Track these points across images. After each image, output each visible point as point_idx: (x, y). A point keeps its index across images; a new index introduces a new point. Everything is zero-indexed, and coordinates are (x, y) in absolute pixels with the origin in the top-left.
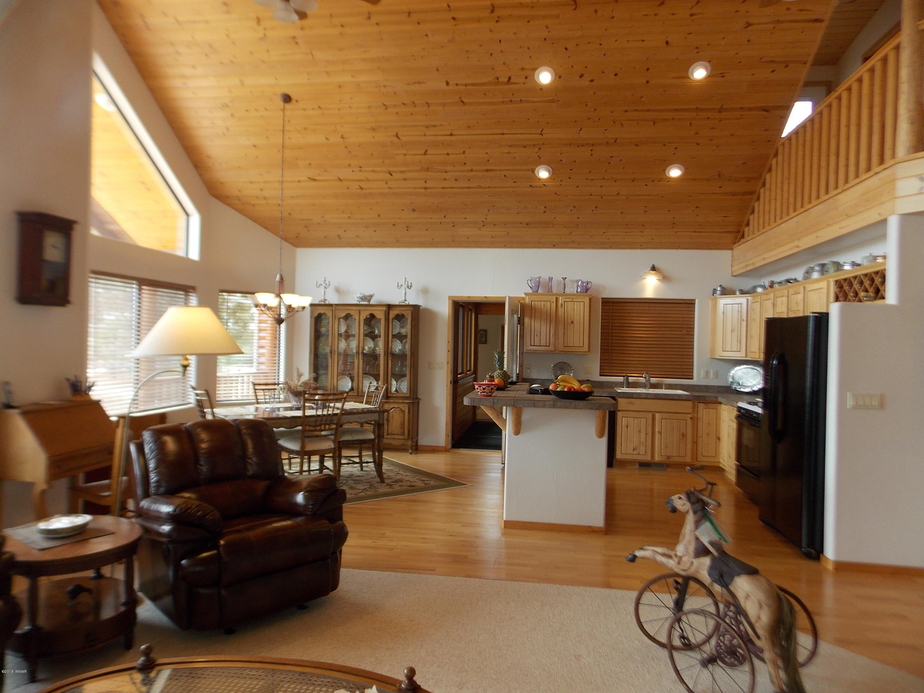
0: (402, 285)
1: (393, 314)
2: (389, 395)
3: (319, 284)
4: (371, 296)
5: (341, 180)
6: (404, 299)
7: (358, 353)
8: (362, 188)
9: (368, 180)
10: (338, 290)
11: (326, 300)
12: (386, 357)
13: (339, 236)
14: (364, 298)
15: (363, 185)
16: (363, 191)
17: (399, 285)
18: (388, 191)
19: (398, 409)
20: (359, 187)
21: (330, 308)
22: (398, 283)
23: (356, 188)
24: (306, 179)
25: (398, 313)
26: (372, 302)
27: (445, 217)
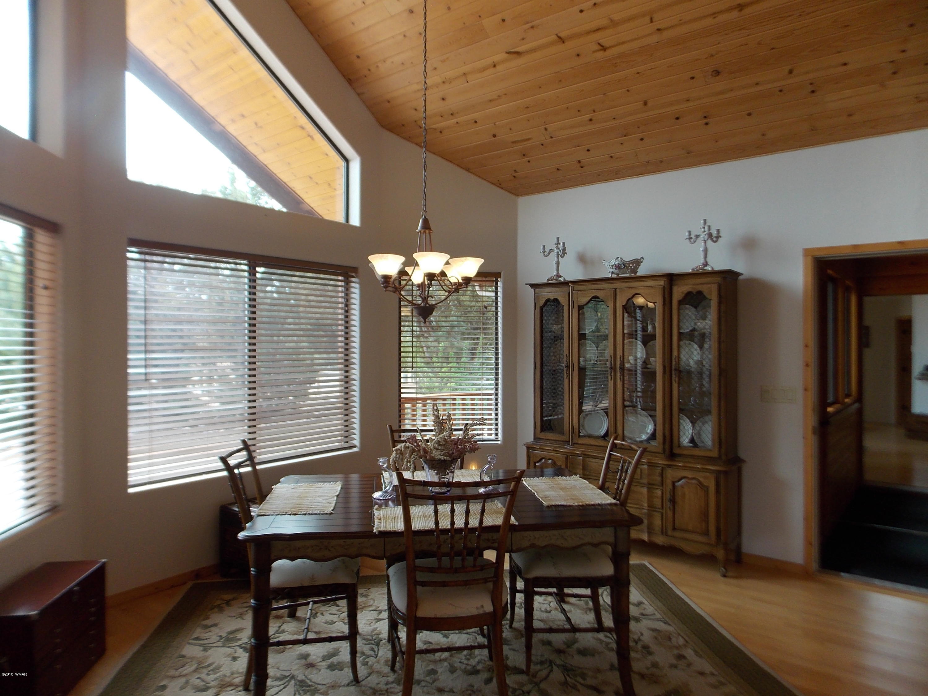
0: (697, 236)
1: (679, 292)
2: (676, 451)
3: (547, 250)
4: (638, 262)
5: (562, 40)
6: (702, 261)
7: (613, 368)
8: (604, 48)
9: (614, 24)
10: (582, 259)
11: (560, 276)
12: (667, 377)
13: (579, 162)
14: (622, 266)
15: (606, 38)
16: (609, 53)
17: (693, 236)
18: (655, 38)
19: (694, 481)
20: (600, 47)
21: (565, 289)
22: (690, 232)
23: (594, 52)
24: (504, 56)
25: (690, 290)
26: (642, 271)
27: (791, 72)
